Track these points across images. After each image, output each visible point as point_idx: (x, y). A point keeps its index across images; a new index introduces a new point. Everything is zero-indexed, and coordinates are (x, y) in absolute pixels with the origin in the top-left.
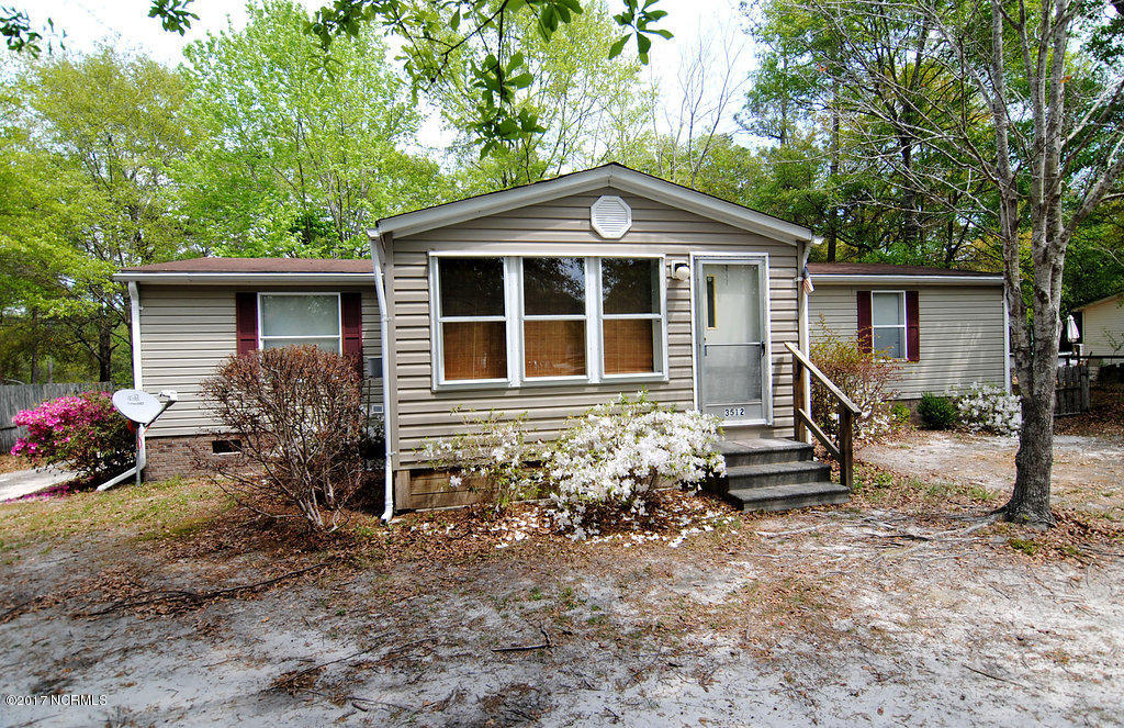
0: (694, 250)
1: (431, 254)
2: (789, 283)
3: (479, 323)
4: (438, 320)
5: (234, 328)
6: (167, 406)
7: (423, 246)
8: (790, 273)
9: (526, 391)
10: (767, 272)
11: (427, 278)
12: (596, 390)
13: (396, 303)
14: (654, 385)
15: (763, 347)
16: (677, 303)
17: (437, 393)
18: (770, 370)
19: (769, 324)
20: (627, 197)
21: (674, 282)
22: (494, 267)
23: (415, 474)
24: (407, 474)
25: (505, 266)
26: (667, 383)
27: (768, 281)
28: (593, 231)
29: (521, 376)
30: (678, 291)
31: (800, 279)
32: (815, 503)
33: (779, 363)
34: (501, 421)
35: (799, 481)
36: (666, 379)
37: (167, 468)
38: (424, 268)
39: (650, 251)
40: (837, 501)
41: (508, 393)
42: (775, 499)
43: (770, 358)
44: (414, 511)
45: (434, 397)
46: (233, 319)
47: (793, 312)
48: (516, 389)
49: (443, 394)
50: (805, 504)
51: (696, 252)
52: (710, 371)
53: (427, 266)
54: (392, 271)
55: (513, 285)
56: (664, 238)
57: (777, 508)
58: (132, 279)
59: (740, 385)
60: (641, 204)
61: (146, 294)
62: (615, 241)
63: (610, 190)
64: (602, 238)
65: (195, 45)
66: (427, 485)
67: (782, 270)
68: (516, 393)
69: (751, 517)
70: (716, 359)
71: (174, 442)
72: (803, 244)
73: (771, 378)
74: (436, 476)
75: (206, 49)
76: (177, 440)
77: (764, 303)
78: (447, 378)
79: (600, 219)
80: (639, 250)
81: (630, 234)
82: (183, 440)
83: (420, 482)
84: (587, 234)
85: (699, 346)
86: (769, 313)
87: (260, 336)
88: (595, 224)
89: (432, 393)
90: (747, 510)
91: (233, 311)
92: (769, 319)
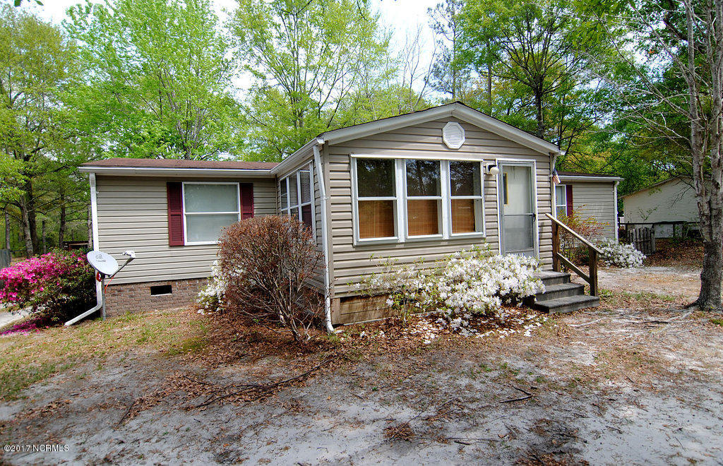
0: (498, 157)
1: (352, 156)
2: (546, 178)
3: (377, 201)
4: (356, 199)
5: (165, 206)
6: (128, 262)
7: (347, 151)
8: (547, 172)
9: (409, 244)
10: (535, 171)
11: (349, 172)
12: (446, 243)
13: (331, 188)
14: (478, 240)
15: (535, 215)
16: (490, 189)
17: (357, 247)
18: (538, 229)
19: (536, 202)
20: (462, 123)
21: (488, 176)
22: (389, 164)
23: (343, 300)
24: (339, 301)
25: (396, 165)
26: (484, 239)
27: (536, 176)
28: (444, 144)
29: (405, 235)
30: (490, 182)
31: (551, 176)
32: (584, 307)
33: (542, 226)
34: (397, 264)
35: (570, 295)
36: (484, 236)
37: (118, 307)
38: (347, 165)
39: (476, 157)
40: (594, 306)
41: (397, 246)
42: (565, 305)
43: (537, 223)
44: (342, 325)
45: (354, 250)
46: (165, 201)
47: (548, 196)
48: (402, 243)
49: (361, 248)
50: (579, 308)
51: (500, 158)
52: (507, 230)
53: (349, 164)
54: (329, 166)
55: (400, 176)
56: (482, 149)
57: (566, 310)
58: (92, 171)
59: (521, 239)
60: (470, 128)
61: (101, 182)
62: (456, 150)
63: (453, 119)
64: (448, 148)
65: (77, 8)
66: (350, 308)
67: (543, 170)
68: (402, 246)
69: (555, 317)
70: (509, 223)
71: (122, 288)
72: (552, 154)
73: (538, 235)
74: (356, 301)
75: (84, 11)
76: (125, 287)
77: (534, 190)
78: (361, 237)
79: (448, 136)
80: (469, 156)
81: (463, 146)
82: (129, 287)
83: (346, 305)
84: (440, 145)
85: (501, 216)
86: (536, 196)
87: (184, 212)
88: (446, 140)
89: (354, 247)
90: (551, 312)
91: (165, 195)
92: (536, 199)
